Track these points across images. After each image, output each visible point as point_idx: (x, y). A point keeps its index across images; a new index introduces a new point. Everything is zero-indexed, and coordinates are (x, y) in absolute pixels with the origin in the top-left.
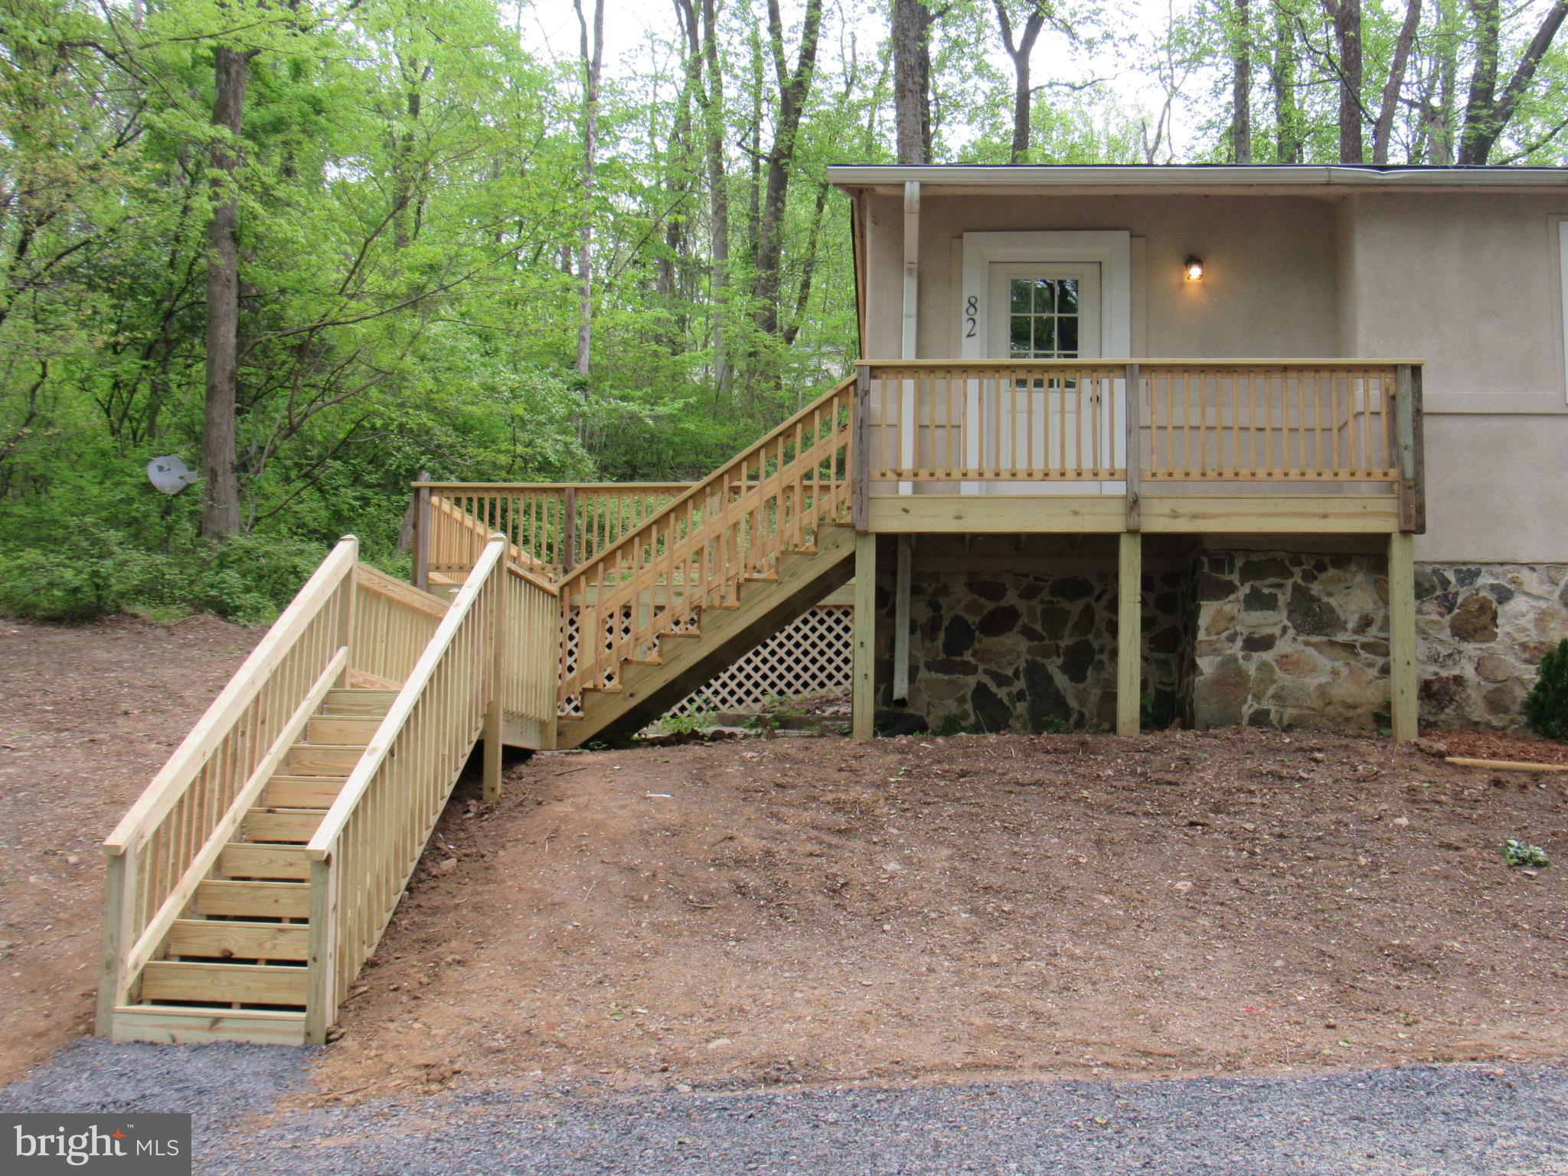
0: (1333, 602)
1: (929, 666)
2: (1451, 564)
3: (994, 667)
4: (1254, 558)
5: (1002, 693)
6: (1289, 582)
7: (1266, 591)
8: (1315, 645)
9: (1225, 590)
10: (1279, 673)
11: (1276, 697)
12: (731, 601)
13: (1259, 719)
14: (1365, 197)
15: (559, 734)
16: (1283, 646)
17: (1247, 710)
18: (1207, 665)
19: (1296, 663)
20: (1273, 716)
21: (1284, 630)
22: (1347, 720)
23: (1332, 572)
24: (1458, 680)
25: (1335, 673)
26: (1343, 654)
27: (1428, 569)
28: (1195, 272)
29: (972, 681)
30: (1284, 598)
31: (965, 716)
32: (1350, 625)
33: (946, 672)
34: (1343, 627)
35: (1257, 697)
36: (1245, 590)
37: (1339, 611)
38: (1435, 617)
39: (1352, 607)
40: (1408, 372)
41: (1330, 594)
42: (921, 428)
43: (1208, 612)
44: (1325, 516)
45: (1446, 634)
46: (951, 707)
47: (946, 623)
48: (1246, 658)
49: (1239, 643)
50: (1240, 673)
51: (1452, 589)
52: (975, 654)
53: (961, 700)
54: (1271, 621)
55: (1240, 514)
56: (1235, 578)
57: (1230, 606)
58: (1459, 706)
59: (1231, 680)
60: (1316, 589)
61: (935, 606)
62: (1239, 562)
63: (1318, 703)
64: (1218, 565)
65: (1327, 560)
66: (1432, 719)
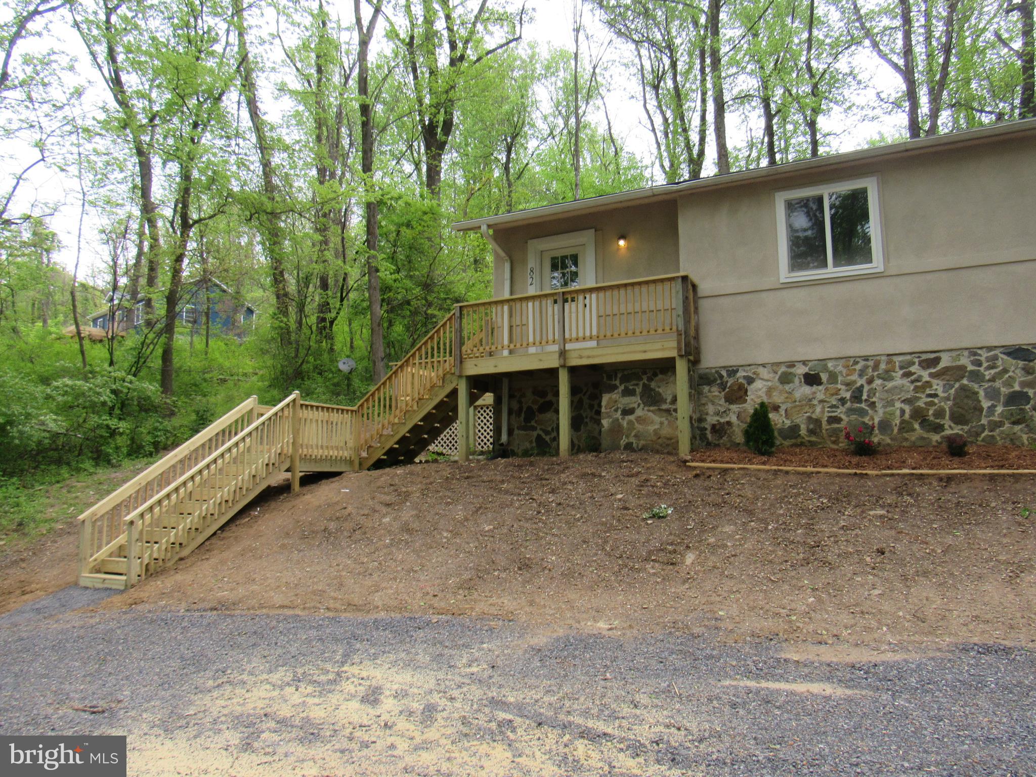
0: (661, 390)
1: (518, 428)
2: (724, 367)
3: (543, 427)
4: (626, 373)
5: (547, 438)
6: (641, 383)
7: (631, 387)
8: (653, 411)
9: (613, 388)
10: (636, 424)
11: (636, 436)
12: (415, 407)
13: (629, 447)
14: (680, 196)
15: (360, 464)
16: (639, 412)
17: (623, 442)
18: (605, 423)
19: (644, 420)
20: (634, 445)
21: (639, 405)
22: (668, 445)
23: (660, 376)
24: (729, 423)
25: (662, 423)
26: (665, 414)
27: (713, 371)
28: (622, 243)
29: (535, 434)
30: (639, 390)
31: (532, 448)
32: (668, 401)
33: (525, 430)
34: (665, 401)
35: (627, 437)
36: (622, 387)
37: (663, 394)
38: (717, 393)
39: (669, 392)
40: (680, 280)
41: (659, 387)
42: (511, 327)
43: (605, 399)
44: (645, 352)
45: (722, 402)
46: (527, 445)
47: (524, 409)
48: (623, 419)
49: (619, 412)
50: (620, 426)
51: (725, 379)
52: (536, 422)
53: (531, 442)
54: (633, 401)
55: (607, 354)
56: (617, 383)
57: (615, 396)
58: (730, 436)
59: (616, 429)
60: (653, 385)
61: (520, 402)
62: (619, 375)
63: (654, 438)
64: (610, 378)
65: (658, 371)
66: (717, 442)
